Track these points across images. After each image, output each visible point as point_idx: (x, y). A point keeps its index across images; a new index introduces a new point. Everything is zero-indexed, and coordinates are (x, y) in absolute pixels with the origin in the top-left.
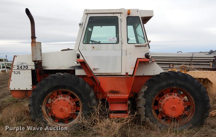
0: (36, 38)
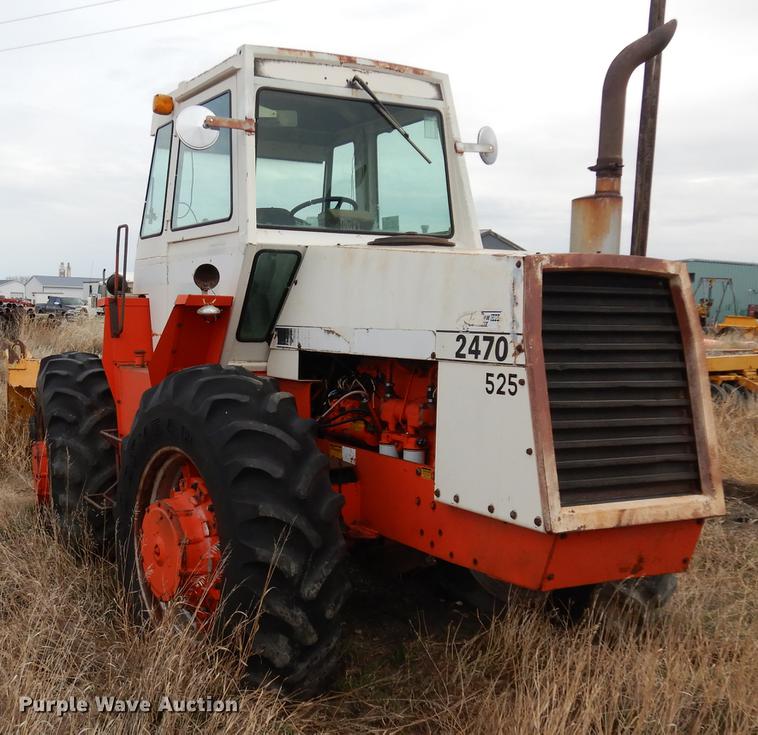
0: (591, 169)
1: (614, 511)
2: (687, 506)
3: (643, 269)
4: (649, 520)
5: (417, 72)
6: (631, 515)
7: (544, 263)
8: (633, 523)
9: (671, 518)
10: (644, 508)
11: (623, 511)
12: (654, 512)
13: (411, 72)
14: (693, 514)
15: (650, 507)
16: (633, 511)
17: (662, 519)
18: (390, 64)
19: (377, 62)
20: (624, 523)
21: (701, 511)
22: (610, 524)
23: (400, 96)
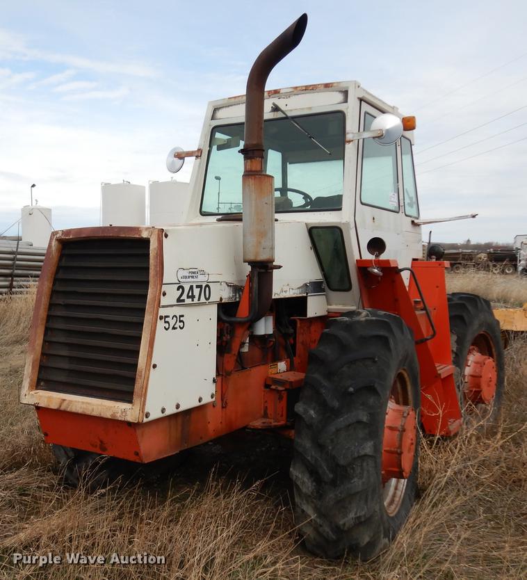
1: (59, 398)
2: (109, 408)
3: (124, 236)
4: (80, 411)
5: (327, 86)
6: (68, 405)
7: (58, 235)
8: (68, 410)
9: (95, 413)
10: (79, 402)
11: (64, 400)
12: (84, 406)
13: (322, 87)
14: (112, 415)
15: (83, 403)
16: (71, 402)
17: (88, 412)
18: (306, 86)
19: (296, 88)
20: (63, 408)
21: (118, 415)
22: (54, 406)
23: (310, 108)
